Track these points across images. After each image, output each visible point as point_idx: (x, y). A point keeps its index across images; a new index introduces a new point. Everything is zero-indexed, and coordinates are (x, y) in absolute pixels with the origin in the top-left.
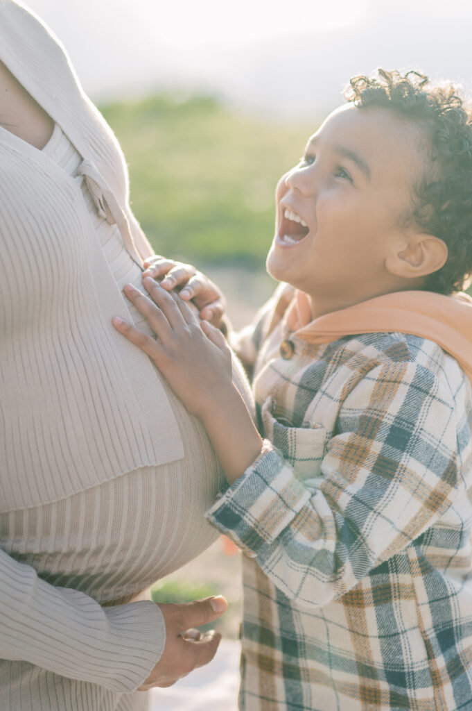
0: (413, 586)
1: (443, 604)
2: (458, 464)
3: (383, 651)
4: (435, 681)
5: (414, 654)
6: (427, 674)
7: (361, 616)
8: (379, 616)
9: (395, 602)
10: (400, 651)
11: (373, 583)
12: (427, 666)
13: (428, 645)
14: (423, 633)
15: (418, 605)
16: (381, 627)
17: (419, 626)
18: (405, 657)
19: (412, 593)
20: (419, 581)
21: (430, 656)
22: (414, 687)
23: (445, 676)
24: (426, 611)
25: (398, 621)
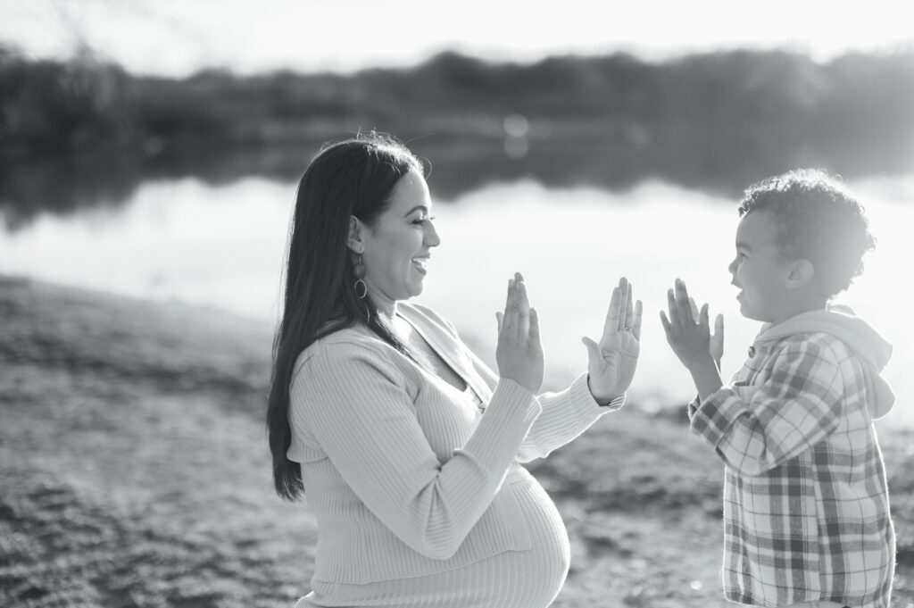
0: (813, 488)
1: (831, 503)
2: (843, 404)
3: (791, 525)
4: (821, 550)
5: (810, 531)
6: (816, 545)
7: (780, 502)
8: (790, 502)
9: (802, 497)
10: (801, 526)
11: (789, 482)
12: (816, 540)
13: (819, 528)
14: (818, 520)
15: (816, 501)
16: (791, 509)
17: (817, 516)
18: (804, 531)
19: (813, 493)
20: (817, 485)
21: (820, 535)
22: (808, 552)
23: (827, 550)
24: (820, 505)
25: (803, 509)
